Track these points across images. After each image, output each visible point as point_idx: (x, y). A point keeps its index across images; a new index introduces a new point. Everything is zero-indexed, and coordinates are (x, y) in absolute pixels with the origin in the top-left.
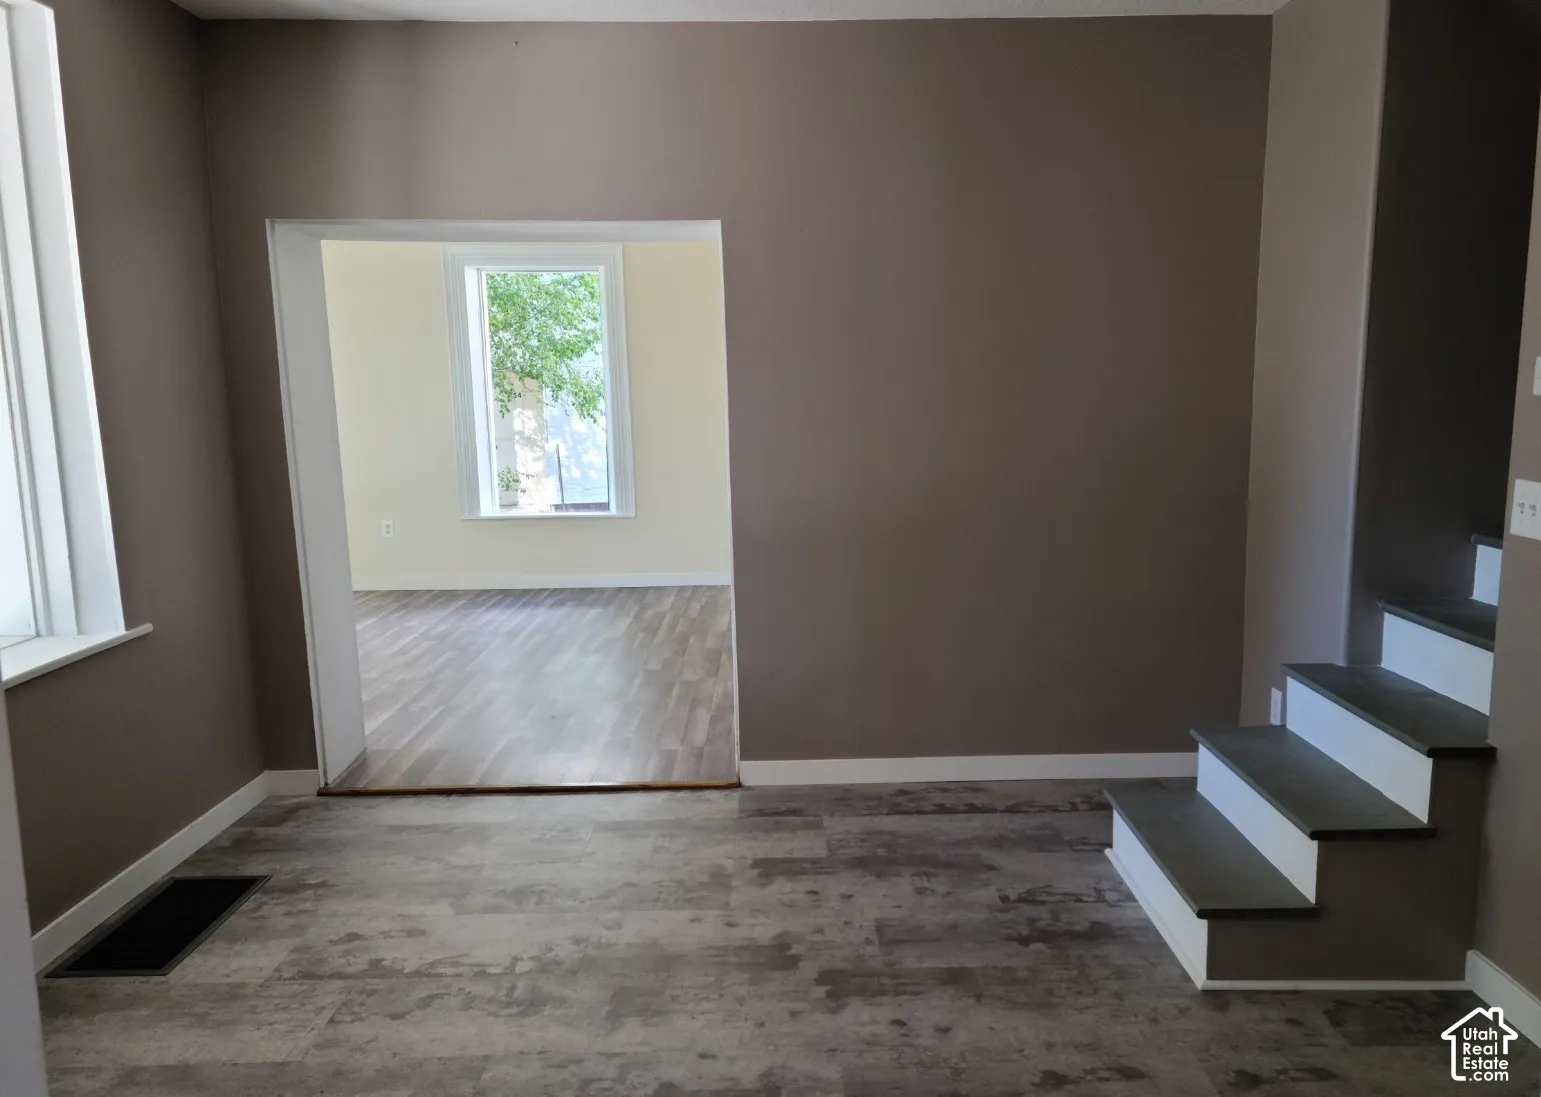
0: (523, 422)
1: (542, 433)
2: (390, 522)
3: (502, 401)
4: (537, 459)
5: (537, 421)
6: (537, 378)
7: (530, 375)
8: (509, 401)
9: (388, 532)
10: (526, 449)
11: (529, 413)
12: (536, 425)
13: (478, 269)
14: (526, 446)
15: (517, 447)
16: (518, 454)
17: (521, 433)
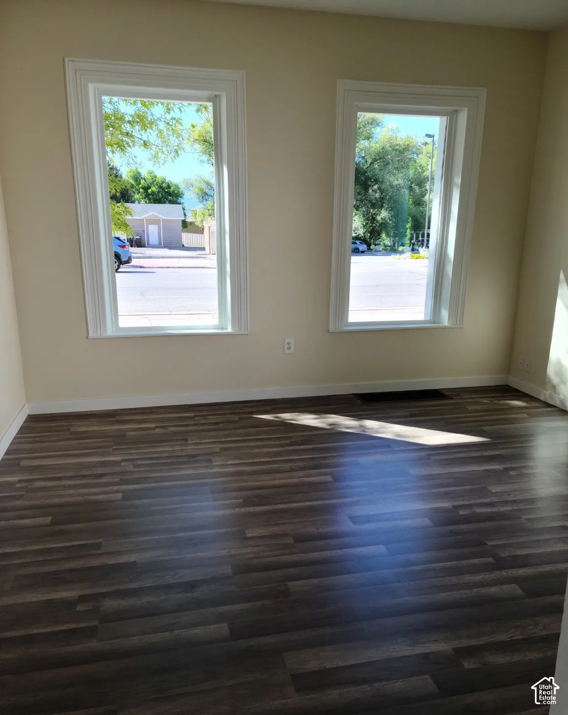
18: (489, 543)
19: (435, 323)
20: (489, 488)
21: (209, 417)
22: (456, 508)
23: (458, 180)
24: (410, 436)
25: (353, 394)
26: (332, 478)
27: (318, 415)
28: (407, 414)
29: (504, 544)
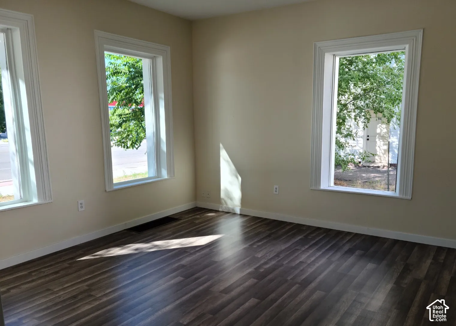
0: (381, 130)
1: (388, 134)
2: (277, 187)
3: (365, 122)
4: (384, 145)
5: (387, 129)
6: (381, 113)
7: (379, 111)
8: (368, 122)
9: (276, 191)
10: (381, 140)
11: (384, 126)
12: (386, 131)
13: (334, 55)
14: (381, 139)
15: (377, 140)
16: (377, 142)
17: (379, 134)
18: (289, 278)
19: (158, 178)
20: (256, 256)
21: (43, 270)
22: (257, 269)
23: (162, 95)
24: (188, 243)
25: (125, 230)
26: (182, 277)
27: (120, 247)
28: (171, 233)
29: (293, 277)
